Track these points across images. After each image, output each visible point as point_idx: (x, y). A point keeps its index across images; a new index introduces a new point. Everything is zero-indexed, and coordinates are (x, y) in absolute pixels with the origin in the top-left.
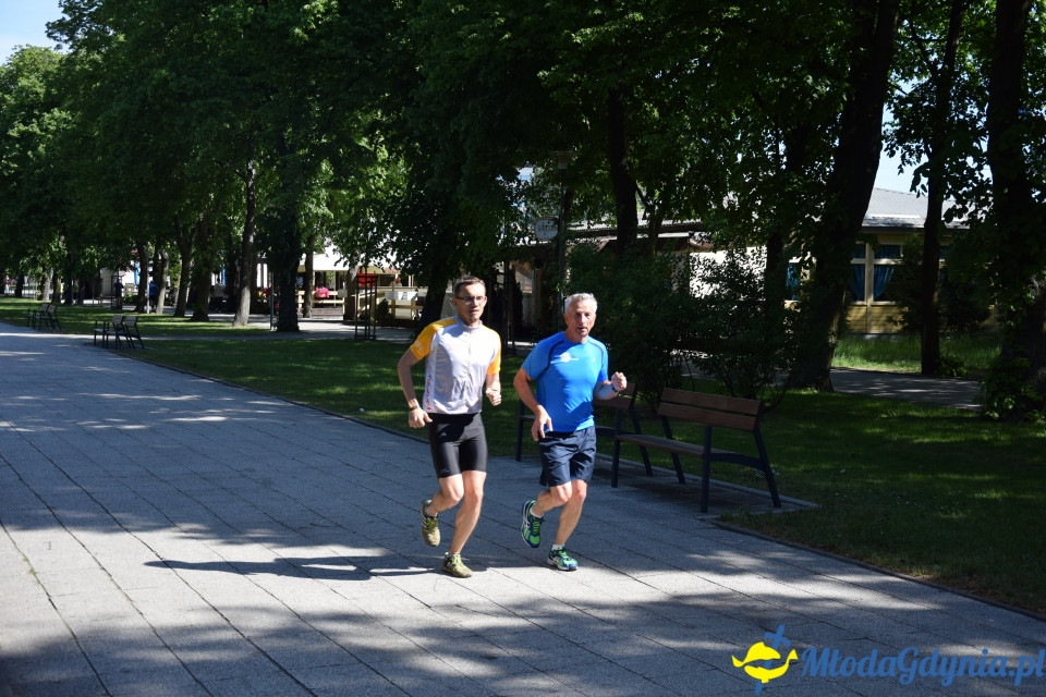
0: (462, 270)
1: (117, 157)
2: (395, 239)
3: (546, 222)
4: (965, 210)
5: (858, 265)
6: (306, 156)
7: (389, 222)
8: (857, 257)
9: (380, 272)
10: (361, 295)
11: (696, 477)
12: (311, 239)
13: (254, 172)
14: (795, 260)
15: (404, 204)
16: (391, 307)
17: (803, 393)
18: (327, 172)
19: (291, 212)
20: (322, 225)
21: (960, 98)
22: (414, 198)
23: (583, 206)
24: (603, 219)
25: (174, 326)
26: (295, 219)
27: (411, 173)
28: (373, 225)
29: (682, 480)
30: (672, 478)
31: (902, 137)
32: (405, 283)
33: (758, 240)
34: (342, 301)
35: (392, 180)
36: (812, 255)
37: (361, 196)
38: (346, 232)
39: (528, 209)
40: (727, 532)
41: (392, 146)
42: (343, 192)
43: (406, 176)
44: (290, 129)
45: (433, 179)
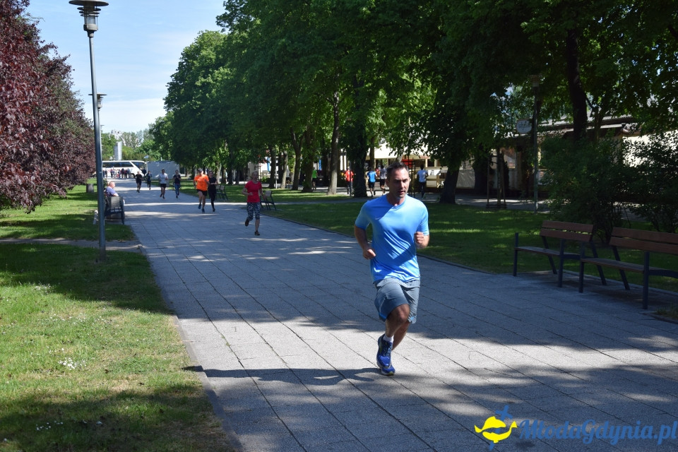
0: (469, 154)
1: (258, 94)
2: (426, 137)
3: (524, 123)
6: (370, 87)
7: (423, 126)
9: (417, 158)
11: (636, 286)
12: (373, 139)
13: (338, 98)
15: (432, 115)
18: (382, 97)
19: (361, 123)
20: (380, 130)
22: (438, 111)
23: (549, 111)
24: (563, 118)
25: (293, 196)
26: (363, 128)
27: (437, 94)
28: (412, 129)
29: (627, 287)
30: (620, 286)
32: (431, 164)
35: (423, 100)
37: (404, 111)
38: (396, 134)
41: (424, 78)
42: (393, 109)
43: (432, 97)
44: (360, 72)
45: (452, 98)
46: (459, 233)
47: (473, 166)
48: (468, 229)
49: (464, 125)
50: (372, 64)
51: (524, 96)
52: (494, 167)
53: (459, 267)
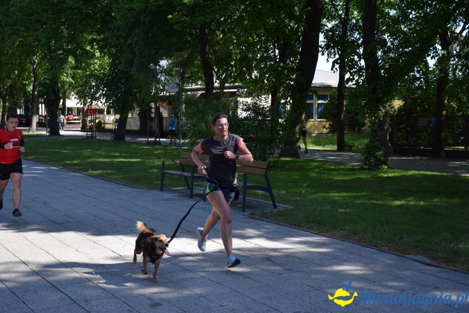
0: (135, 106)
2: (104, 92)
3: (173, 85)
4: (354, 79)
5: (311, 103)
6: (61, 54)
7: (101, 85)
8: (310, 100)
9: (97, 108)
10: (89, 118)
12: (64, 93)
13: (36, 61)
14: (283, 101)
15: (108, 77)
16: (103, 123)
17: (287, 159)
18: (71, 62)
19: (55, 80)
20: (70, 86)
21: (352, 31)
22: (113, 74)
23: (189, 78)
24: (199, 84)
26: (57, 84)
27: (111, 62)
28: (94, 86)
31: (327, 47)
32: (109, 113)
33: (267, 93)
34: (80, 121)
35: (102, 66)
36: (291, 99)
37: (88, 73)
38: (81, 89)
39: (165, 79)
40: (253, 220)
41: (102, 50)
42: (79, 71)
43: (109, 64)
44: (53, 42)
45: (121, 65)
46: (126, 162)
47: (138, 115)
48: (132, 159)
49: (131, 85)
50: (62, 36)
51: (173, 67)
52: (153, 115)
53: (123, 185)
